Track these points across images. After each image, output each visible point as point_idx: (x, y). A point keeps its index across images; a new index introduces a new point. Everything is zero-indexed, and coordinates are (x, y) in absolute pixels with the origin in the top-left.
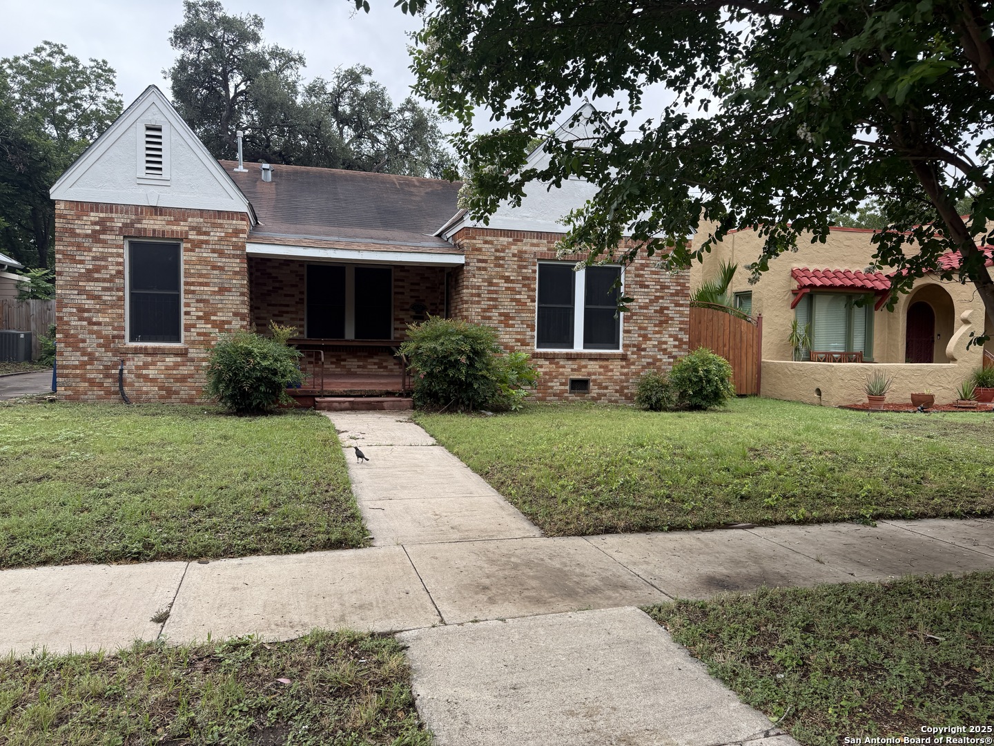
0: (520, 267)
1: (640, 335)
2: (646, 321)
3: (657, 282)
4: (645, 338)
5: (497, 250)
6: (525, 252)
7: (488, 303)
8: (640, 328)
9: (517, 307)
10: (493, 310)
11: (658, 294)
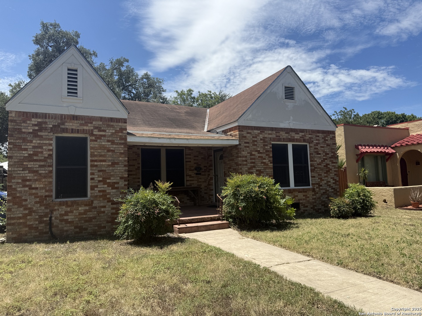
0: (265, 145)
1: (319, 179)
2: (321, 171)
3: (324, 152)
4: (322, 180)
5: (253, 137)
6: (266, 138)
7: (251, 165)
8: (319, 175)
9: (264, 166)
10: (254, 169)
11: (324, 157)
